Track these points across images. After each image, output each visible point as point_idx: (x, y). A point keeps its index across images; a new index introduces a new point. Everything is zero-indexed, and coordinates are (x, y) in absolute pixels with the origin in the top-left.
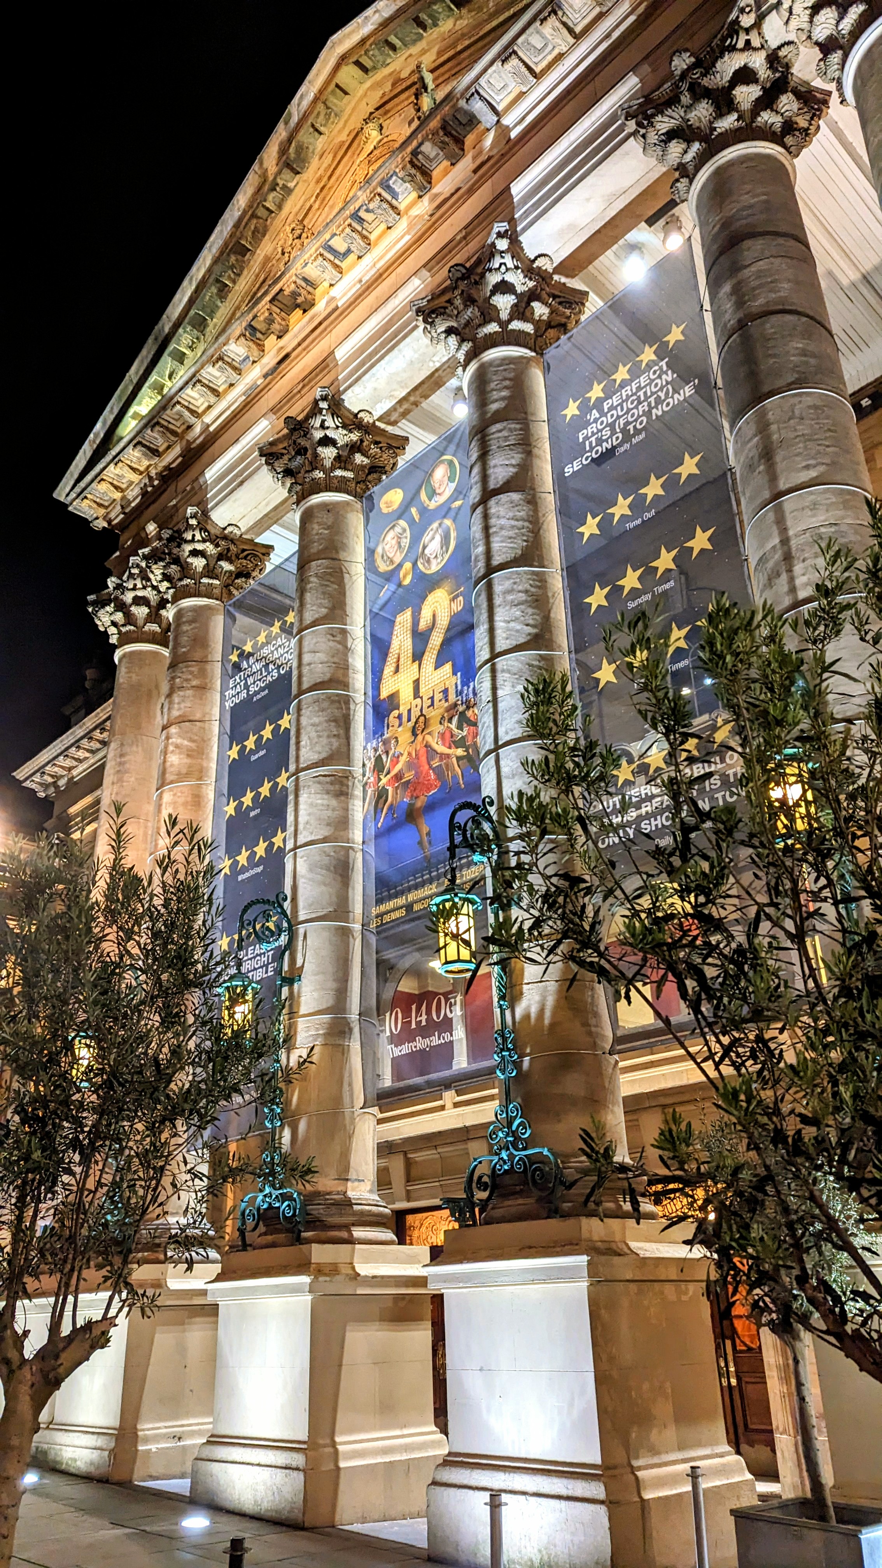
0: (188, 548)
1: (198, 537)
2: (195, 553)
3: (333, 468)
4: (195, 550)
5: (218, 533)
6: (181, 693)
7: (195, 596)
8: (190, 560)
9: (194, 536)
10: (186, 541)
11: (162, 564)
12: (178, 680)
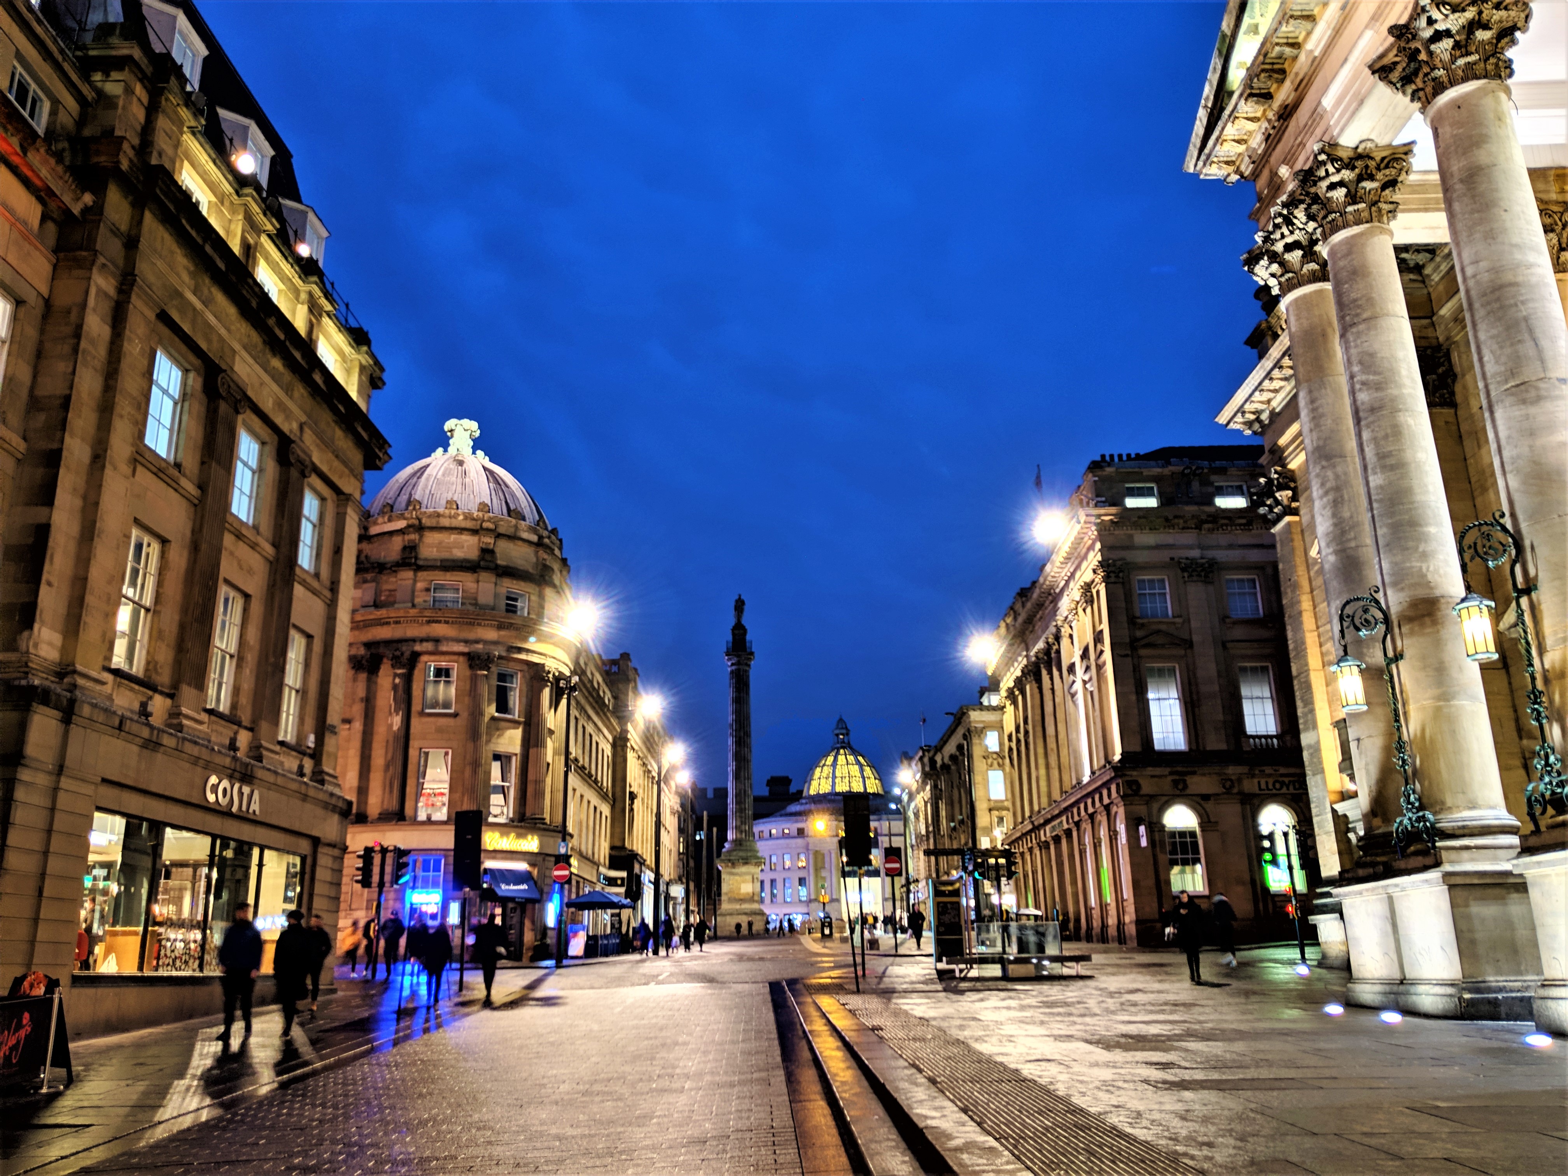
0: (1324, 184)
1: (1331, 170)
2: (1332, 187)
3: (1454, 59)
4: (1332, 184)
5: (1351, 154)
6: (1354, 330)
7: (1344, 227)
8: (1329, 195)
9: (1327, 171)
10: (1321, 179)
11: (1304, 206)
12: (1348, 318)
